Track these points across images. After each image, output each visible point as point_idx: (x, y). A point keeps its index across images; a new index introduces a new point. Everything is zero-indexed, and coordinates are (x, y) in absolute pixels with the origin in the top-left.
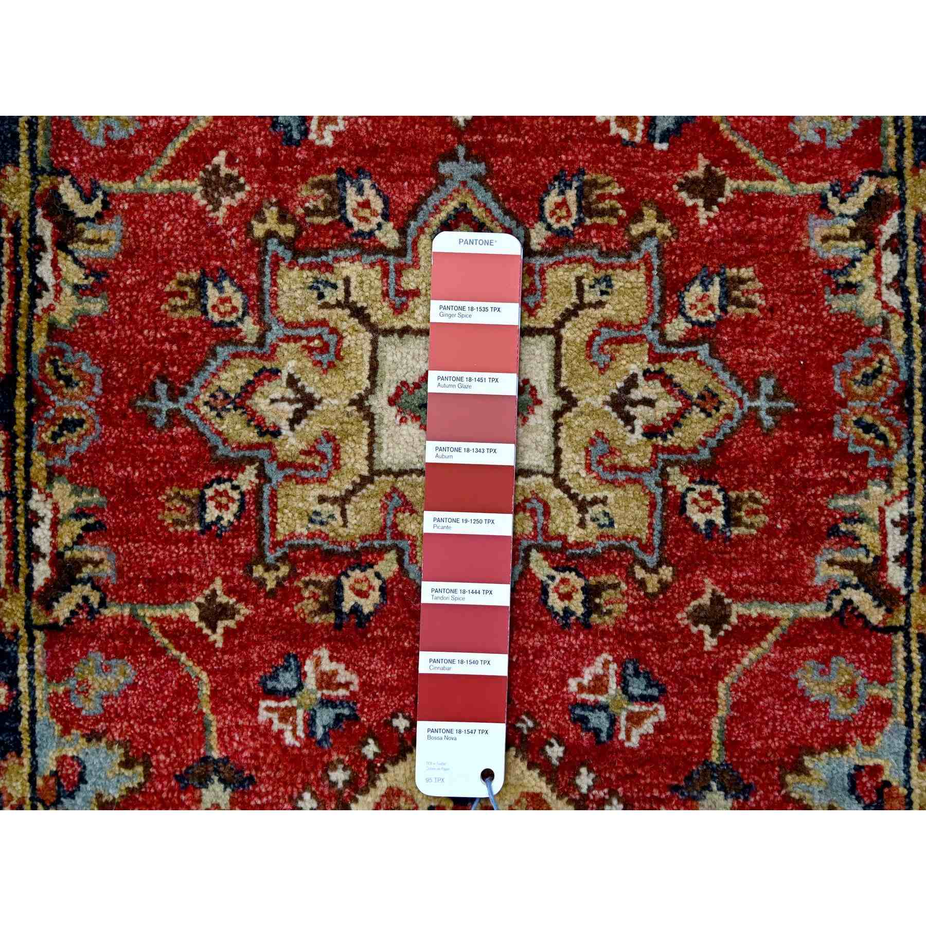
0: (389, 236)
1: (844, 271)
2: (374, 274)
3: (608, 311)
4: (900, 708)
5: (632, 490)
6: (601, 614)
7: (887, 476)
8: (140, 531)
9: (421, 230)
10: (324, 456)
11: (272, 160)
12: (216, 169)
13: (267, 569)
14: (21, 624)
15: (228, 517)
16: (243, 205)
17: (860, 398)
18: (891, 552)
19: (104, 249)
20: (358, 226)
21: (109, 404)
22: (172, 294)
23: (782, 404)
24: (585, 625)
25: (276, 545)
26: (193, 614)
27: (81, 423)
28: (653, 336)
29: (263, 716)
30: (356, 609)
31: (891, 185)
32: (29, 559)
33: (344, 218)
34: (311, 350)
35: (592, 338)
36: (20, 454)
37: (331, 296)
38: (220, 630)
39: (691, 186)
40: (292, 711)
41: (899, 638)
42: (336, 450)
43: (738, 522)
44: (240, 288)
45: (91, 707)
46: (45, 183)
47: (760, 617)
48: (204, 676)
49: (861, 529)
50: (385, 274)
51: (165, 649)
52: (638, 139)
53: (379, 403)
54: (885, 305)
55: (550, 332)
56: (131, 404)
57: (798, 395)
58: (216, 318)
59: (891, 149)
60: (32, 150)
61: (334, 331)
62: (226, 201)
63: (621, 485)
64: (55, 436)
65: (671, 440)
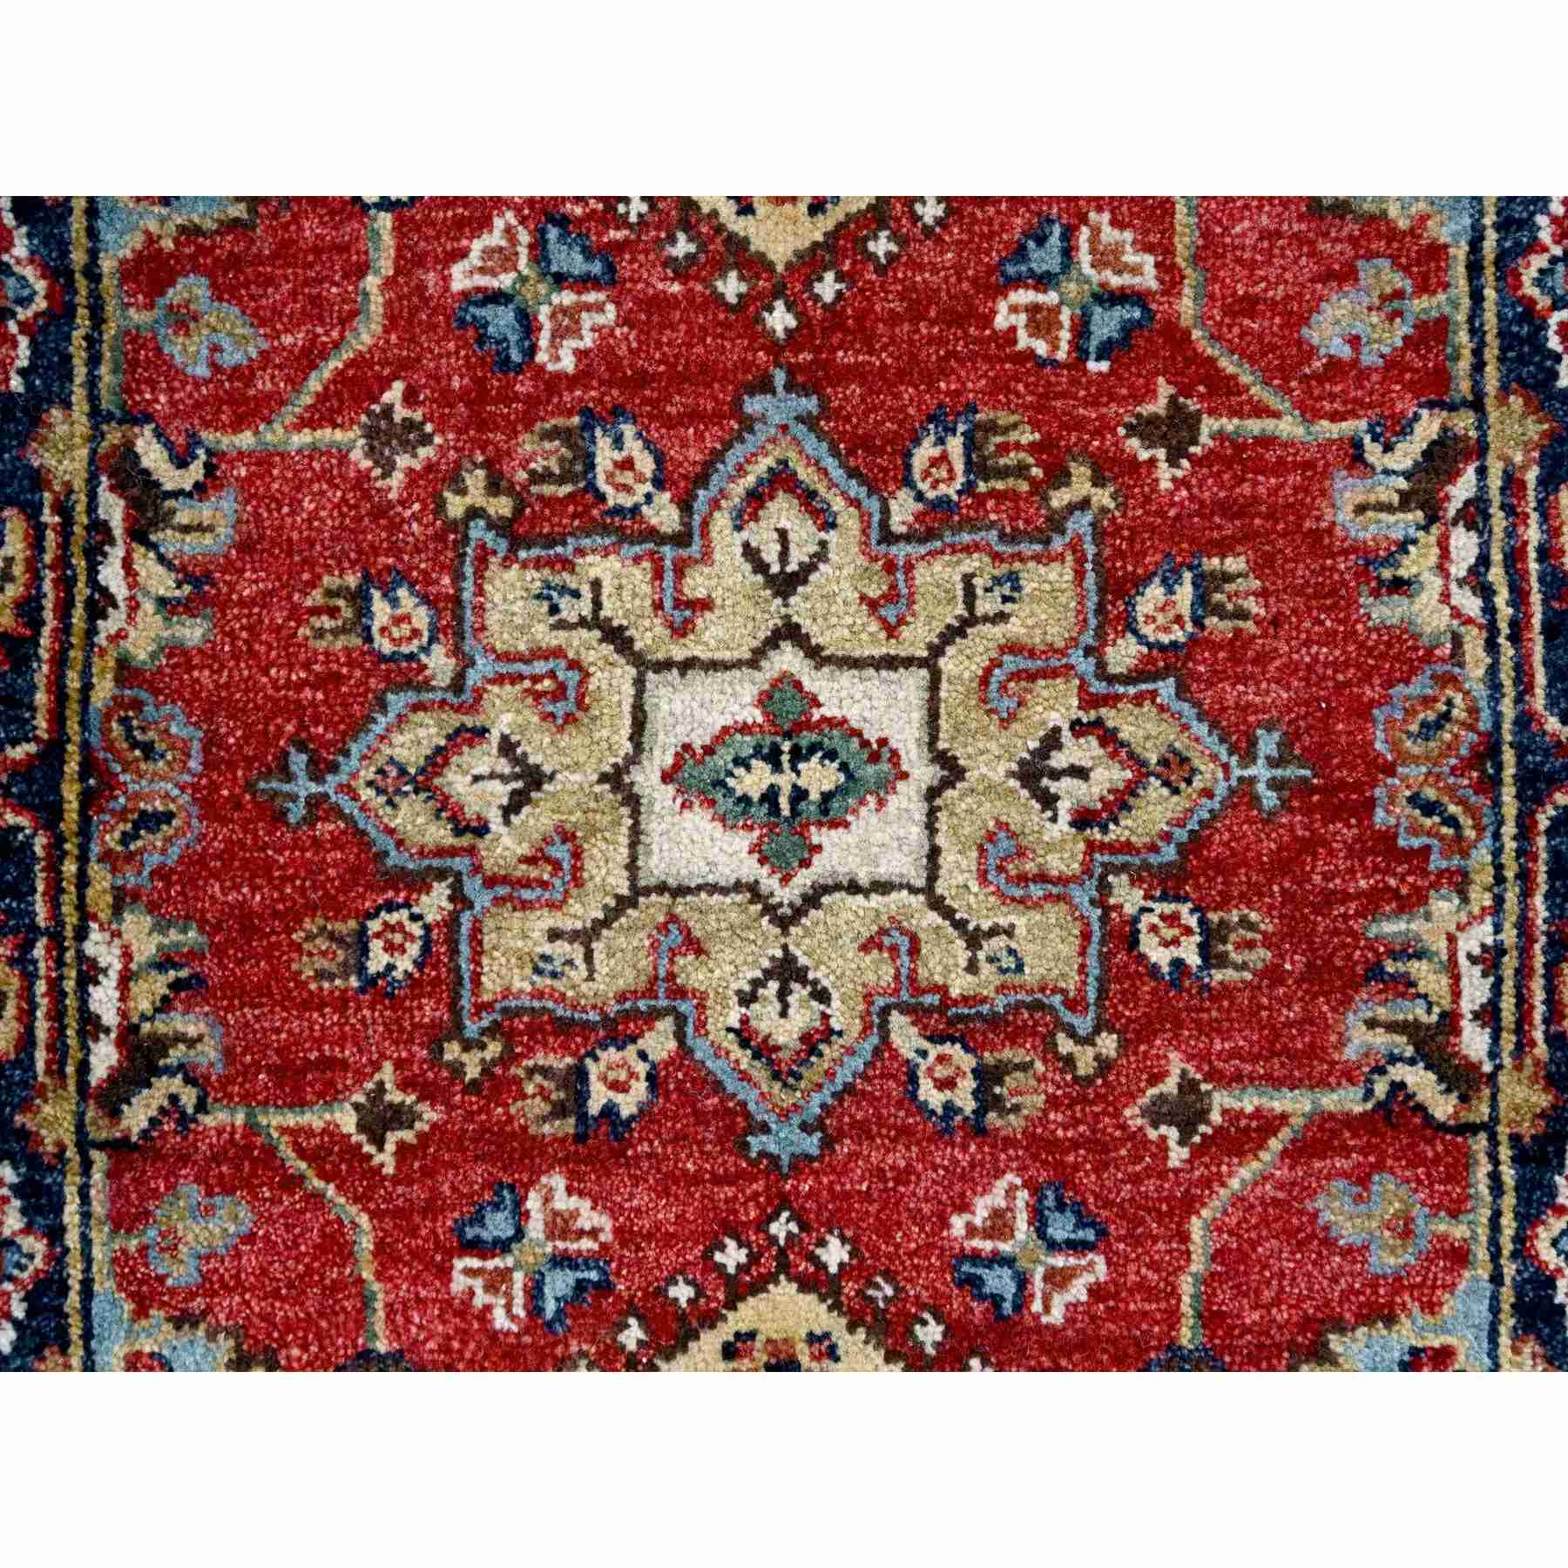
0: (664, 514)
1: (1390, 560)
2: (640, 577)
3: (1014, 628)
4: (1482, 1253)
5: (1055, 912)
6: (1003, 1112)
7: (1460, 883)
8: (263, 989)
9: (715, 505)
10: (557, 865)
11: (477, 396)
12: (388, 411)
13: (467, 1046)
14: (69, 1139)
15: (404, 964)
16: (430, 467)
17: (1416, 760)
18: (1467, 1006)
19: (208, 540)
20: (614, 498)
21: (214, 787)
22: (316, 611)
23: (1291, 772)
24: (977, 1129)
25: (480, 1008)
26: (347, 1120)
27: (168, 817)
28: (1086, 666)
29: (459, 1283)
30: (609, 1111)
31: (1464, 422)
32: (82, 1034)
33: (592, 487)
34: (538, 696)
35: (988, 672)
36: (70, 868)
37: (571, 610)
38: (390, 1147)
39: (1147, 429)
40: (505, 1275)
41: (1480, 1143)
42: (577, 855)
43: (1223, 961)
44: (426, 600)
45: (181, 1273)
46: (113, 436)
47: (1258, 1113)
48: (364, 1220)
49: (1419, 969)
50: (658, 574)
51: (302, 1178)
52: (1061, 355)
53: (646, 779)
54: (1456, 613)
55: (922, 663)
56: (250, 786)
57: (1317, 758)
58: (386, 647)
59: (1464, 364)
60: (92, 382)
61: (574, 665)
62: (403, 461)
63: (1037, 906)
64: (126, 839)
65: (1115, 833)
